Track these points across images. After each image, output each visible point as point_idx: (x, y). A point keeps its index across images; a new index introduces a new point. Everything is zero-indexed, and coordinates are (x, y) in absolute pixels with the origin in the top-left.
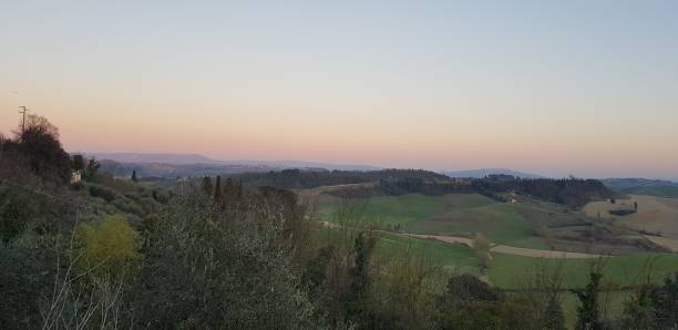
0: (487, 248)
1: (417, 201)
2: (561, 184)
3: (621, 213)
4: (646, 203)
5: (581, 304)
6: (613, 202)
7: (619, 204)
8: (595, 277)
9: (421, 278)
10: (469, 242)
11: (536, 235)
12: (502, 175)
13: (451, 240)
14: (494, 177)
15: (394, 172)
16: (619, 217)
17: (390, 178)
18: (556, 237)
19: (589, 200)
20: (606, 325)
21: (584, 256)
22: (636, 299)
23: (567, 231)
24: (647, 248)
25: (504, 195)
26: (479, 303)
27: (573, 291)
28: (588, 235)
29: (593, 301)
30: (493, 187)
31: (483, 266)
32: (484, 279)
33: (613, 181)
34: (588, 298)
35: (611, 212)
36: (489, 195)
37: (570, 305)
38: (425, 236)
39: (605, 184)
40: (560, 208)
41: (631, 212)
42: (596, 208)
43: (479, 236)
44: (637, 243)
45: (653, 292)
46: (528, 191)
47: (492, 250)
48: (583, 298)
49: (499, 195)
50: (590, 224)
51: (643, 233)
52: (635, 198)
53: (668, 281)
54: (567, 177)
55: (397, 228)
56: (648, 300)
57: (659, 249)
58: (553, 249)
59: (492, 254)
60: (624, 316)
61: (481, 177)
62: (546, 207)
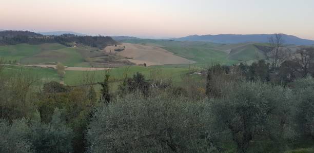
0: (63, 68)
1: (25, 47)
2: (95, 38)
3: (119, 50)
4: (128, 46)
5: (102, 88)
6: (116, 46)
7: (118, 47)
8: (107, 76)
9: (29, 86)
10: (54, 67)
11: (85, 61)
12: (69, 34)
13: (45, 66)
14: (65, 35)
15: (11, 32)
16: (117, 52)
17: (9, 36)
18: (94, 62)
19: (107, 45)
20: (111, 95)
21: (103, 69)
22: (122, 83)
23: (98, 59)
24: (128, 64)
25: (70, 44)
26: (59, 94)
27: (99, 83)
28: (106, 60)
29: (106, 86)
30: (65, 40)
31: (61, 77)
32: (62, 83)
33: (116, 37)
34: (104, 85)
35: (115, 50)
36: (64, 44)
37: (98, 89)
38: (31, 65)
39: (113, 39)
40: (95, 49)
41: (123, 50)
42: (109, 49)
43: (59, 63)
44: (125, 62)
45: (129, 80)
46: (81, 42)
47: (65, 69)
48: (103, 85)
49: (68, 44)
50: (107, 55)
51: (126, 58)
52: (124, 44)
53: (134, 76)
54: (98, 35)
55: (15, 62)
56: (126, 83)
57: (132, 64)
58: (92, 67)
59: (66, 71)
60: (118, 91)
61: (59, 35)
62: (90, 48)
